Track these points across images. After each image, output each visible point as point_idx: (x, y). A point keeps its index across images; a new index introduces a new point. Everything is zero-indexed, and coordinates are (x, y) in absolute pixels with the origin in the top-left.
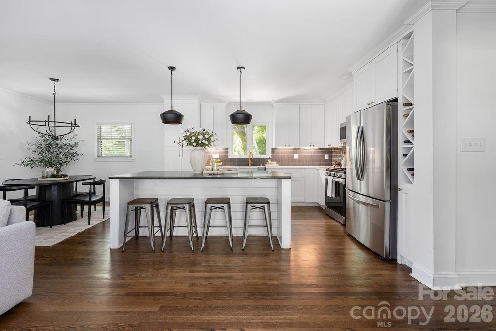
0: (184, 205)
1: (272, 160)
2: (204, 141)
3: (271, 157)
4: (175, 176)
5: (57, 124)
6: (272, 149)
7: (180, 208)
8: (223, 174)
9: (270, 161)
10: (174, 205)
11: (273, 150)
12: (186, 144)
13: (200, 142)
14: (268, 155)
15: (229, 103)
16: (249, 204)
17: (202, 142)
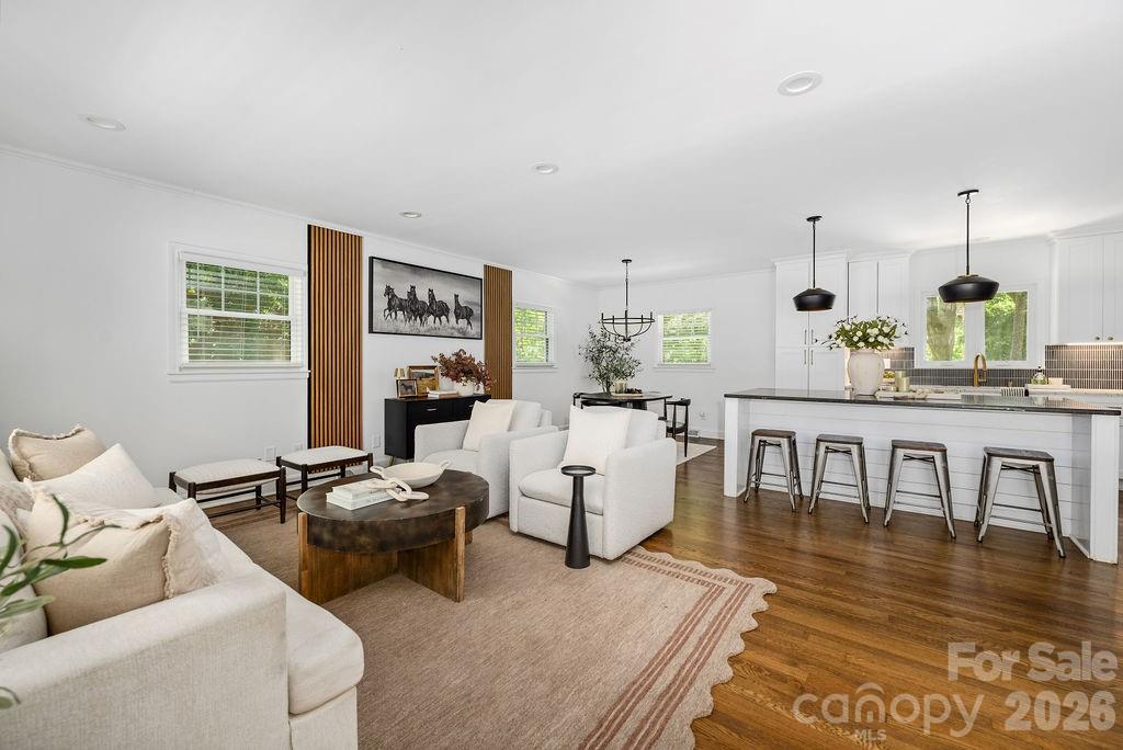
0: (850, 446)
1: (1048, 374)
2: (880, 339)
3: (1043, 367)
4: (835, 398)
5: (629, 321)
6: (1048, 347)
7: (836, 451)
8: (924, 399)
9: (1040, 377)
10: (830, 444)
11: (1051, 351)
12: (844, 343)
13: (872, 340)
14: (1037, 359)
15: (919, 252)
16: (995, 459)
17: (876, 341)
